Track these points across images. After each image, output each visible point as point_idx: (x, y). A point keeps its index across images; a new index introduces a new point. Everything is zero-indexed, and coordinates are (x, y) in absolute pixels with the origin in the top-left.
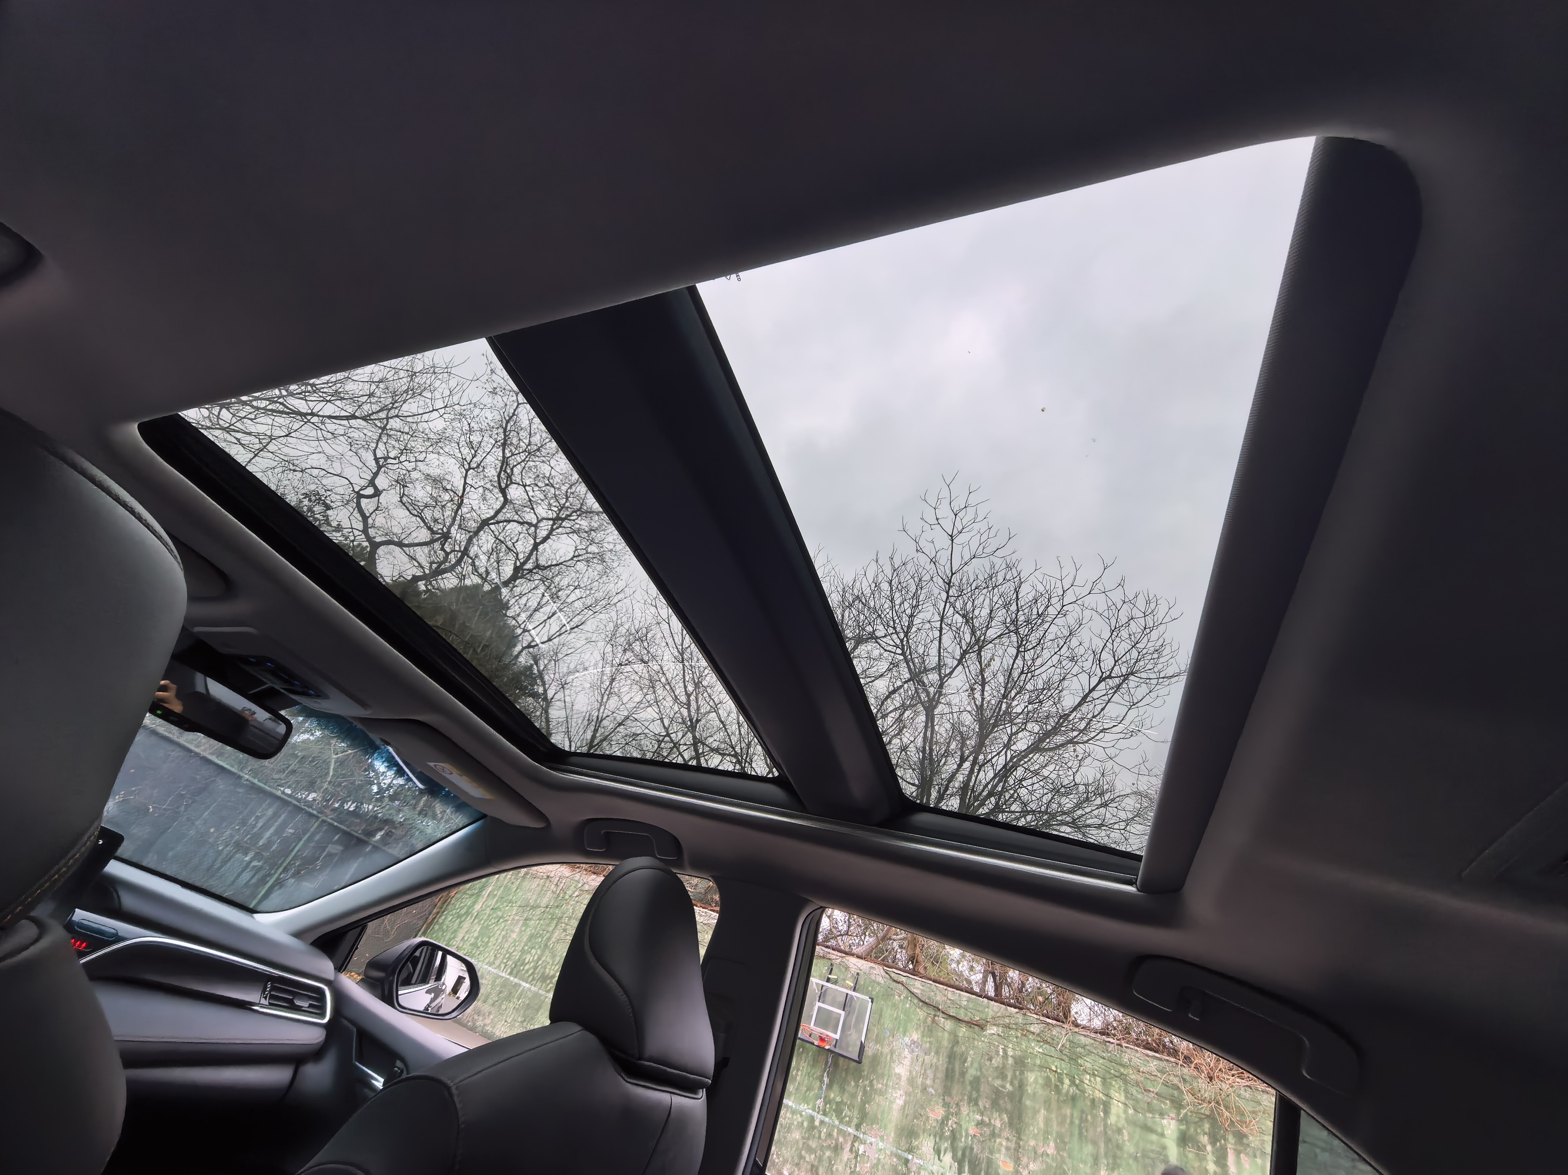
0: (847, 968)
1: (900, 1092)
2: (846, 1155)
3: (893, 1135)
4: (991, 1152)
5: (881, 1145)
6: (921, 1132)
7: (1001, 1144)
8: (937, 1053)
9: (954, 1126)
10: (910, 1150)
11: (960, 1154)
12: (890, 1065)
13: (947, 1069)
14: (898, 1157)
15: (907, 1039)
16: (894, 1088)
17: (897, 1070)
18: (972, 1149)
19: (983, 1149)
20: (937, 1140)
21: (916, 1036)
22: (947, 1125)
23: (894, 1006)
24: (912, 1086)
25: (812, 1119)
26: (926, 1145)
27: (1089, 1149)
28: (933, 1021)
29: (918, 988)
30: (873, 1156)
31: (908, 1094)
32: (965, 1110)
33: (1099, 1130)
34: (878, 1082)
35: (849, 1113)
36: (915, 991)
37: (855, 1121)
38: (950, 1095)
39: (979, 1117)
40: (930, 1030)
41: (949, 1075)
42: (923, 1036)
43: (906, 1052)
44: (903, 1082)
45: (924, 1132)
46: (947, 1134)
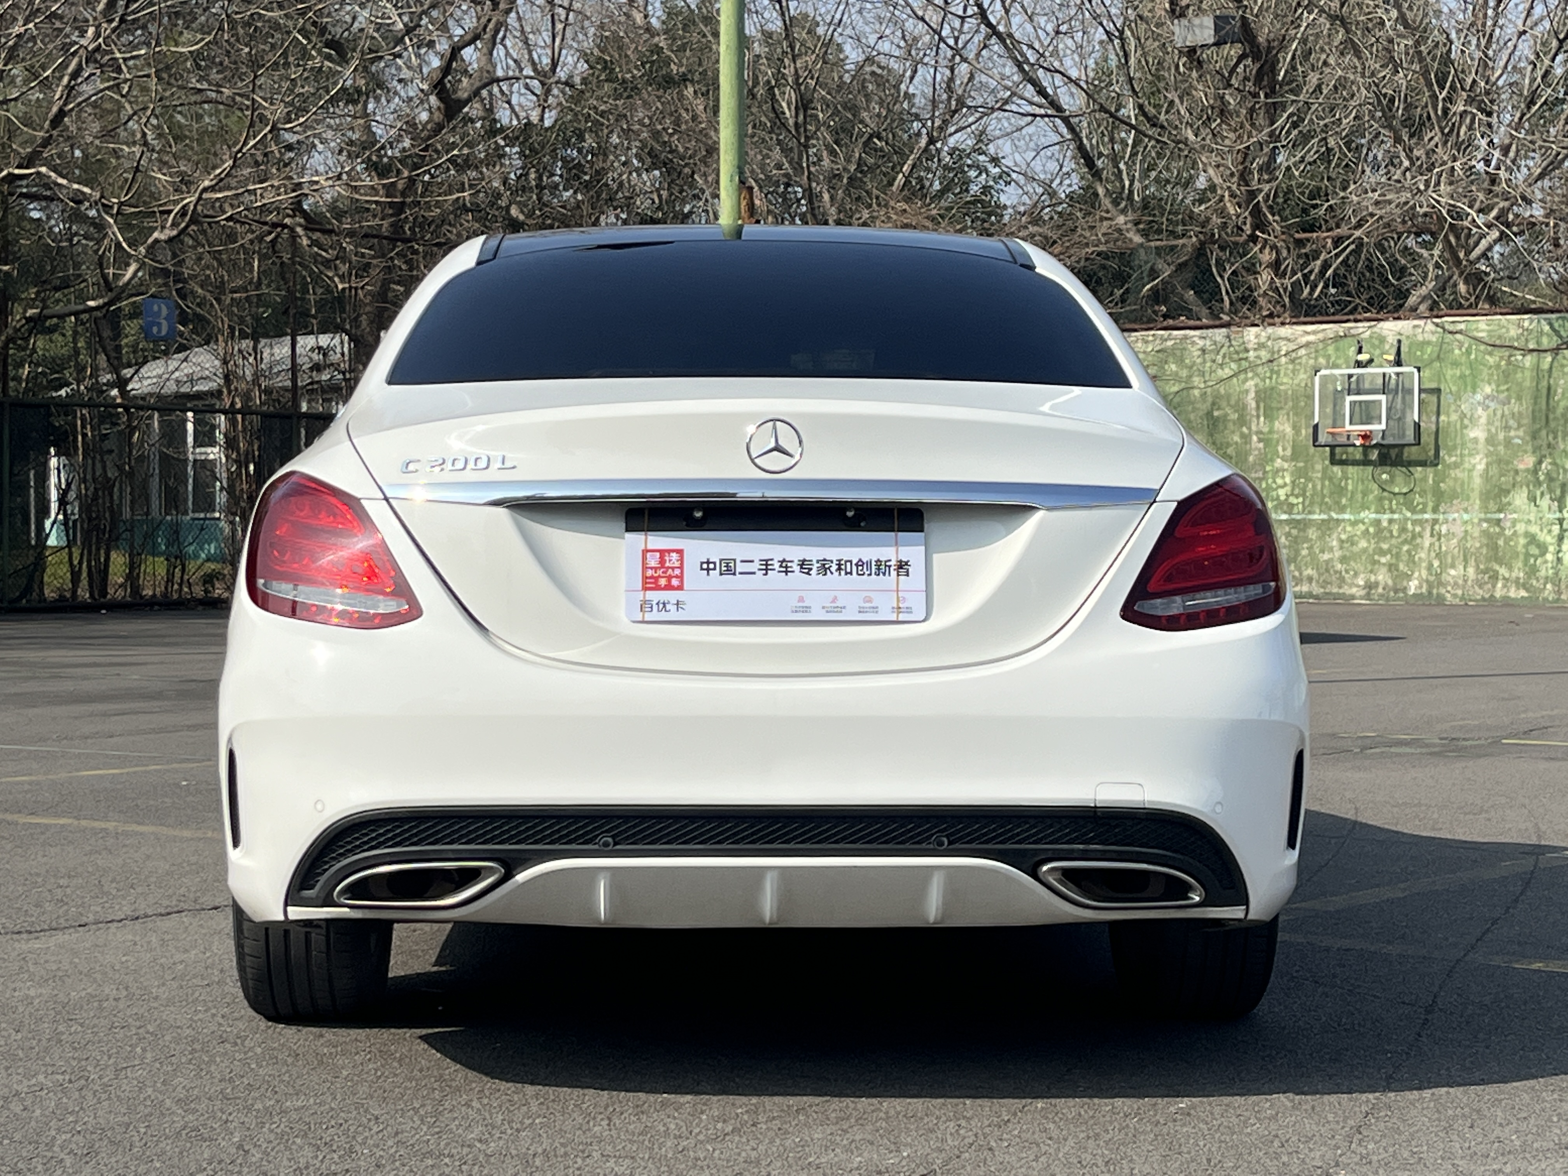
0: (1382, 340)
1: (1478, 458)
2: (1427, 541)
3: (1478, 502)
5: (1466, 517)
6: (1511, 487)
8: (1519, 398)
9: (1549, 467)
10: (1500, 511)
11: (1558, 491)
12: (1462, 434)
13: (1533, 411)
14: (1487, 520)
15: (1479, 397)
16: (1470, 455)
17: (1472, 434)
20: (1531, 487)
21: (1488, 390)
22: (1541, 469)
23: (1456, 364)
24: (1493, 446)
25: (1378, 522)
26: (1520, 498)
28: (1509, 363)
29: (1483, 331)
30: (1459, 530)
31: (1488, 455)
32: (1561, 447)
34: (1450, 456)
35: (1421, 500)
36: (1481, 335)
37: (1431, 505)
38: (1540, 438)
40: (1506, 375)
41: (1537, 417)
42: (1498, 386)
43: (1480, 410)
44: (1482, 445)
45: (1514, 486)
46: (1542, 477)
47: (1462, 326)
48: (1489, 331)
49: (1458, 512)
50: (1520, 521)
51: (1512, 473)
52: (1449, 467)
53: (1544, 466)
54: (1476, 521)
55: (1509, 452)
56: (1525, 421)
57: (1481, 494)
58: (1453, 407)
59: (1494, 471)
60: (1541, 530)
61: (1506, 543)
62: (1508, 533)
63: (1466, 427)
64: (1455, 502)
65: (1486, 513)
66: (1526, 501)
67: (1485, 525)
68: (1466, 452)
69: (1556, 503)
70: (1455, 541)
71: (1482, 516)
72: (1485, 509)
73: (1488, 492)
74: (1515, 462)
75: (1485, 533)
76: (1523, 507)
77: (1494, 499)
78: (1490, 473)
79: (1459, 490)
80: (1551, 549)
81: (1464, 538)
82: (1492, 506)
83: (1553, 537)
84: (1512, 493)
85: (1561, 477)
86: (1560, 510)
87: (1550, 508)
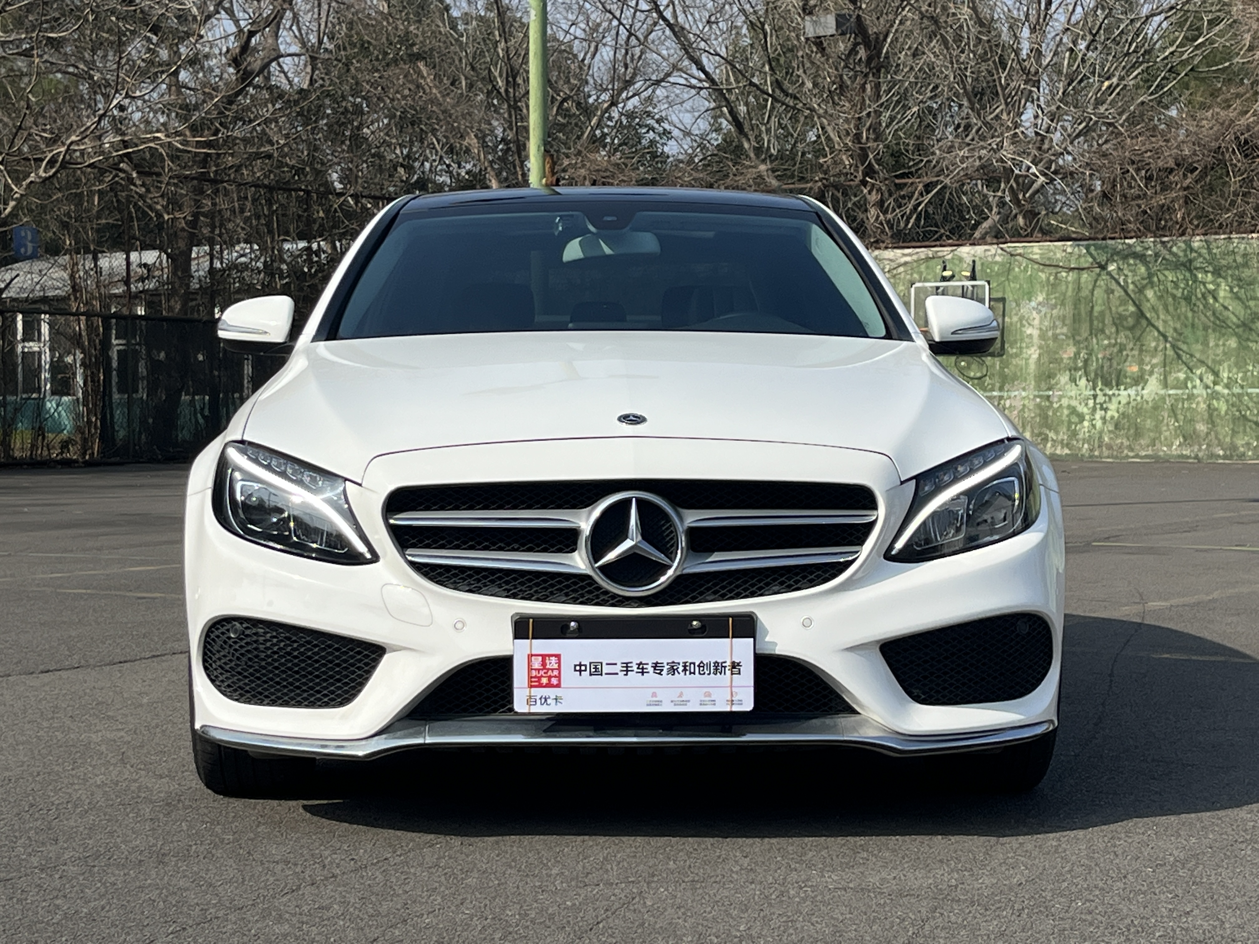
0: (961, 259)
1: (1033, 349)
3: (1033, 382)
4: (1119, 363)
5: (1024, 394)
6: (1057, 372)
7: (1127, 355)
8: (1063, 304)
9: (1086, 357)
10: (1049, 389)
11: (1093, 375)
12: (1021, 331)
13: (1074, 315)
14: (1040, 397)
15: (1033, 304)
16: (1027, 347)
17: (1029, 331)
18: (1102, 367)
19: (1112, 364)
20: (1072, 372)
21: (1040, 298)
22: (1079, 358)
23: (1016, 279)
24: (1044, 340)
26: (1064, 378)
28: (1056, 278)
29: (1036, 254)
30: (1018, 404)
31: (1040, 347)
32: (1094, 341)
33: (1208, 314)
34: (1012, 348)
35: (991, 382)
36: (1035, 257)
37: (998, 385)
38: (1079, 335)
39: (1106, 342)
40: (1054, 286)
41: (1076, 319)
42: (1048, 295)
43: (1034, 314)
44: (1036, 340)
45: (1060, 370)
46: (1080, 364)
47: (1020, 251)
48: (1041, 254)
49: (1018, 390)
50: (1064, 397)
51: (1058, 361)
52: (1011, 356)
53: (1082, 355)
54: (1031, 397)
55: (1056, 345)
56: (1067, 322)
57: (1035, 376)
58: (1014, 312)
59: (1045, 359)
60: (1080, 404)
61: (1054, 414)
62: (1055, 406)
63: (1024, 326)
64: (1016, 383)
65: (1039, 391)
66: (1069, 382)
67: (1038, 400)
68: (1024, 345)
69: (1091, 384)
70: (1016, 412)
71: (1036, 393)
72: (1038, 388)
73: (1041, 375)
74: (1061, 353)
75: (1039, 406)
76: (1066, 387)
77: (1045, 380)
78: (1042, 361)
79: (1019, 374)
80: (1087, 417)
81: (1023, 410)
82: (1043, 385)
83: (1089, 409)
84: (1058, 376)
85: (1094, 364)
86: (1094, 389)
87: (1086, 387)
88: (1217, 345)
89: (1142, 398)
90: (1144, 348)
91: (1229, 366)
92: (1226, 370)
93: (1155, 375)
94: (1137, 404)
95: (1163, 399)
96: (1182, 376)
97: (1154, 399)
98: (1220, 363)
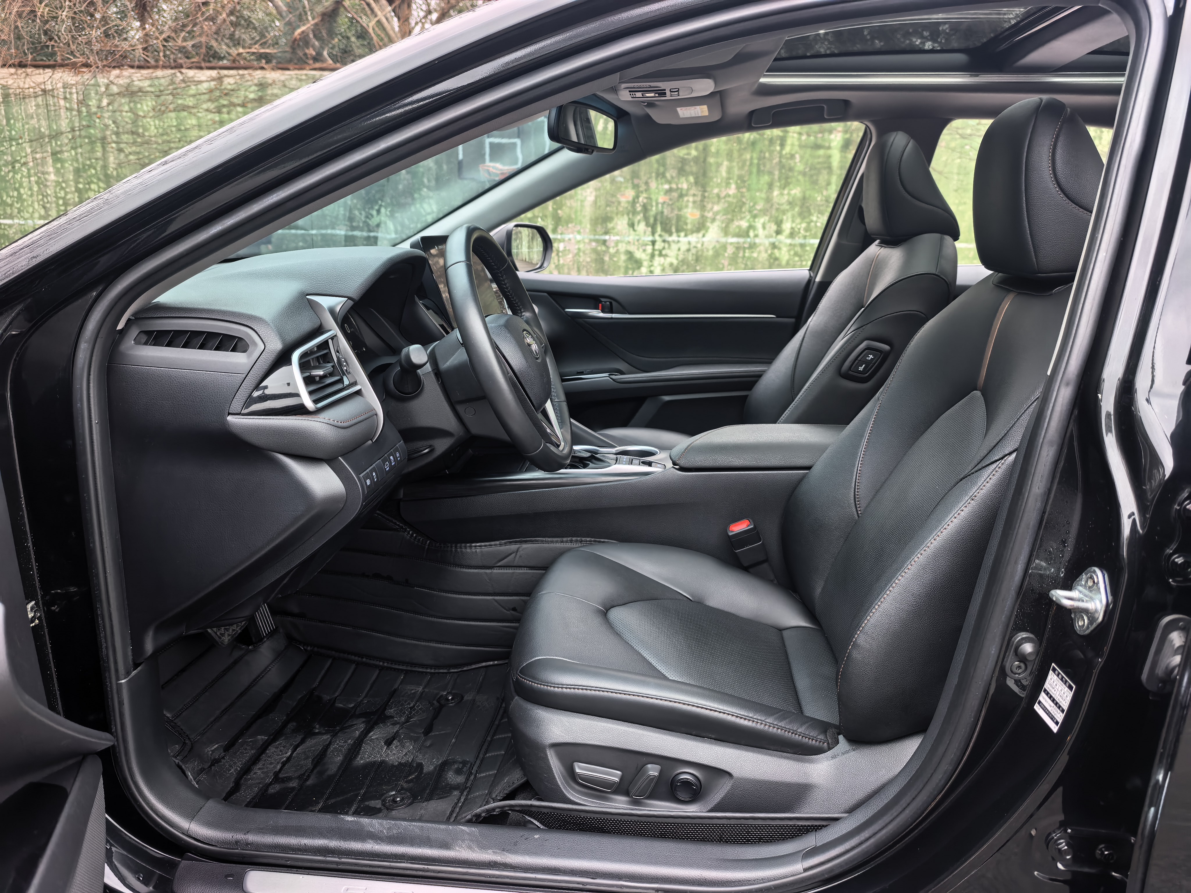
3: (588, 226)
4: (680, 209)
5: (579, 237)
6: (614, 215)
7: (688, 201)
10: (606, 233)
11: (652, 220)
14: (597, 241)
18: (662, 213)
19: (673, 209)
20: (631, 216)
22: (638, 202)
26: (621, 223)
27: (766, 178)
30: (574, 248)
31: (597, 189)
32: (653, 185)
33: (774, 162)
38: (638, 177)
39: (667, 187)
45: (617, 214)
46: (639, 208)
49: (573, 233)
50: (622, 242)
51: (616, 204)
53: (641, 199)
54: (587, 241)
55: (613, 187)
57: (591, 220)
59: (602, 202)
60: (638, 249)
61: (611, 258)
62: (612, 251)
64: (570, 225)
65: (595, 235)
66: (626, 226)
67: (594, 244)
69: (650, 229)
70: (570, 256)
71: (592, 237)
72: (594, 231)
73: (597, 219)
74: (618, 196)
75: (595, 251)
76: (624, 232)
77: (602, 224)
78: (598, 204)
79: (573, 216)
80: (645, 264)
81: (577, 254)
82: (600, 229)
83: (647, 255)
84: (616, 220)
85: (654, 208)
86: (653, 233)
87: (645, 233)
88: (782, 194)
89: (702, 245)
90: (706, 194)
91: (793, 216)
92: (790, 220)
93: (717, 223)
94: (697, 252)
95: (724, 247)
96: (744, 224)
97: (714, 248)
98: (784, 212)
